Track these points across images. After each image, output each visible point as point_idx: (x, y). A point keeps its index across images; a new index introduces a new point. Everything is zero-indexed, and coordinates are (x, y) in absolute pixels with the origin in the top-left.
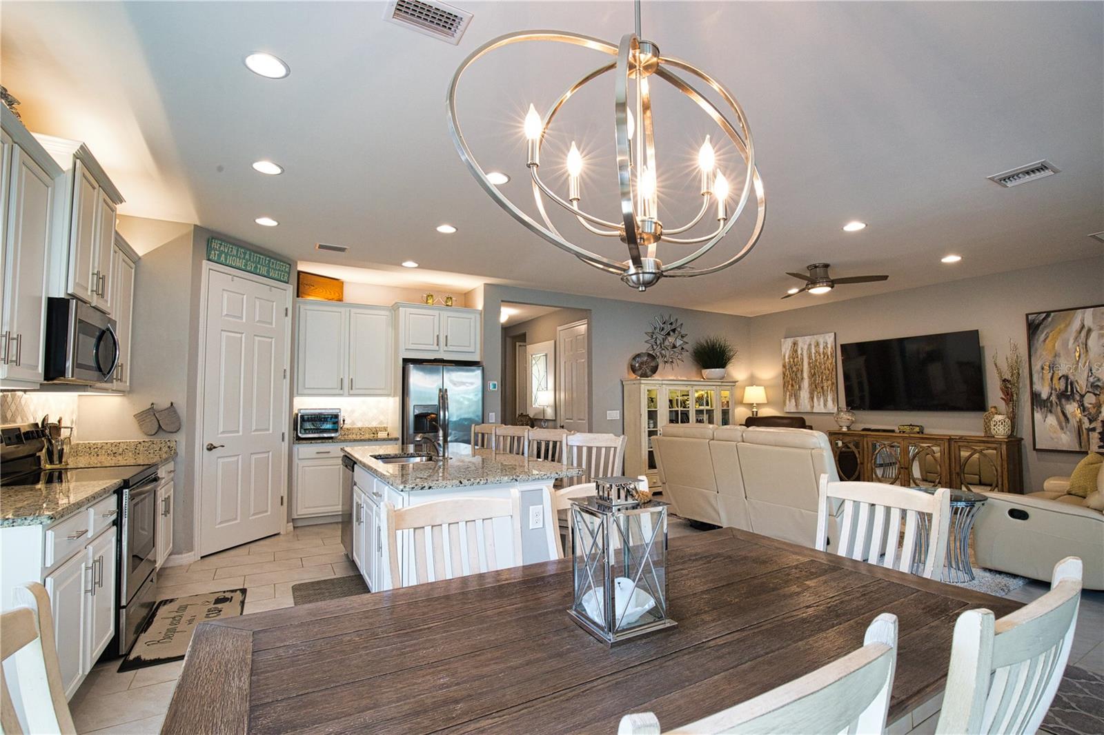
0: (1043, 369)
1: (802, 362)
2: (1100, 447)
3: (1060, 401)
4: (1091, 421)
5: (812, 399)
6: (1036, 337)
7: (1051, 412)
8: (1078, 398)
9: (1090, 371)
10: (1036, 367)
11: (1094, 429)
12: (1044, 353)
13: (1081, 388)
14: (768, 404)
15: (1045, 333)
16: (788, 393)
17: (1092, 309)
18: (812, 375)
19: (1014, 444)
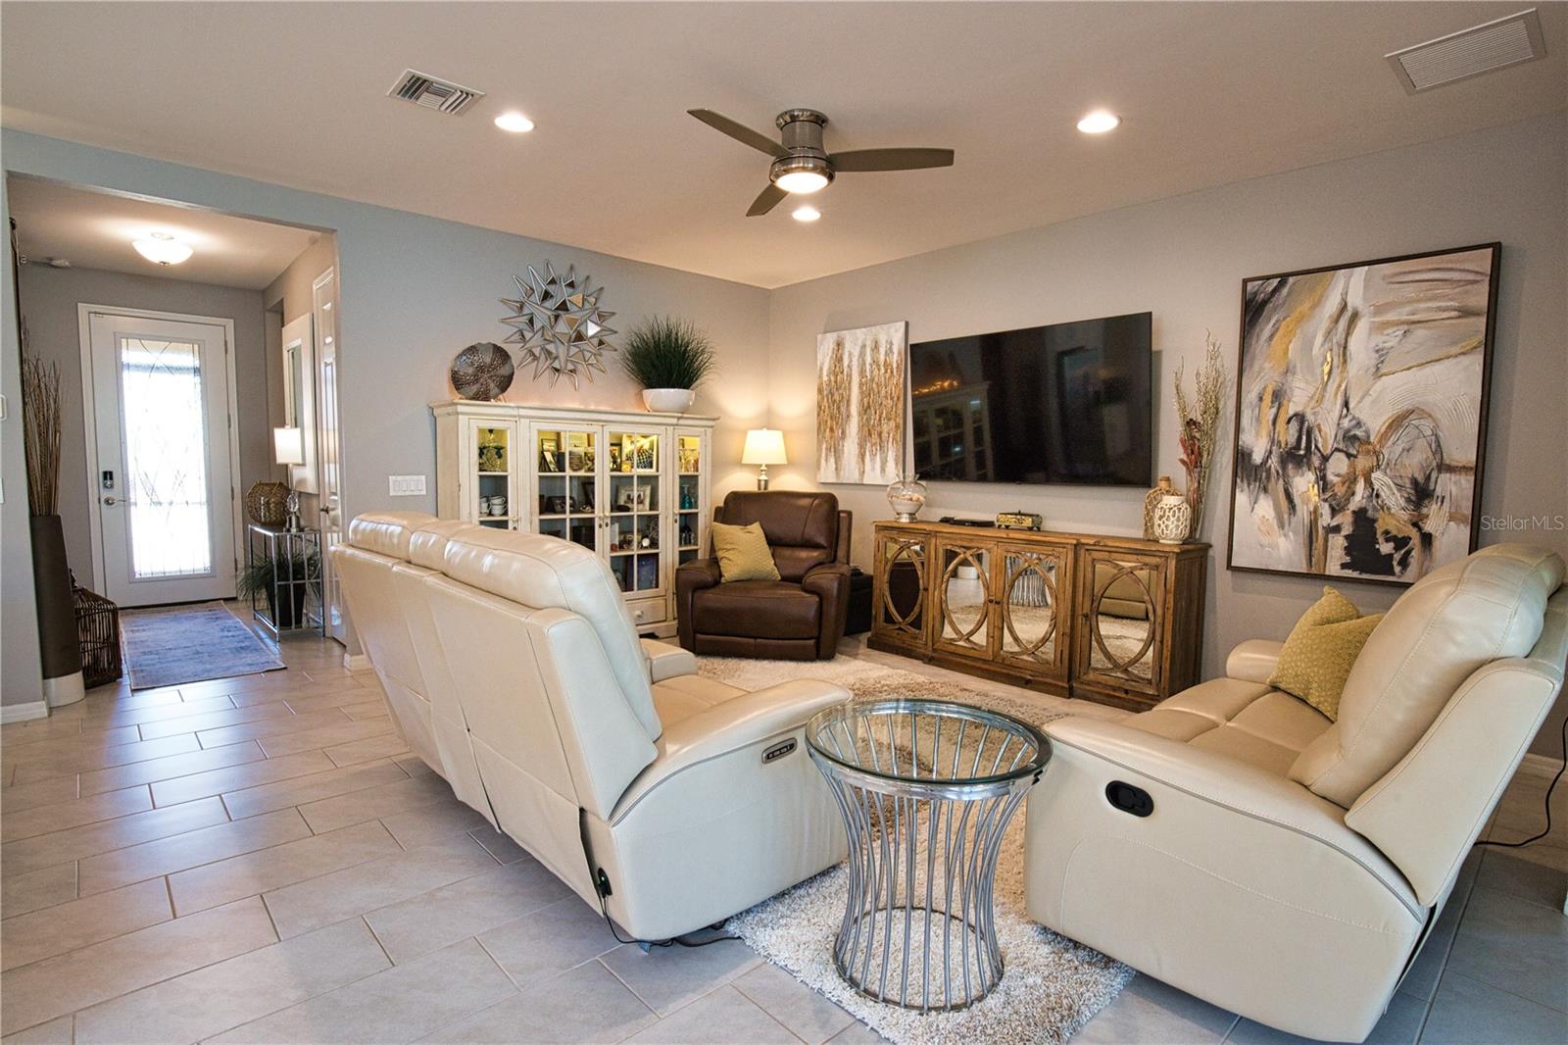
0: (1261, 399)
1: (850, 383)
2: (1344, 566)
3: (1284, 468)
4: (1334, 512)
5: (862, 456)
6: (1257, 329)
7: (1265, 490)
8: (1316, 461)
9: (1346, 404)
10: (1250, 397)
11: (1337, 529)
12: (1267, 365)
13: (1325, 441)
14: (791, 464)
15: (1273, 321)
16: (824, 446)
17: (1366, 268)
18: (865, 409)
19: (1194, 555)
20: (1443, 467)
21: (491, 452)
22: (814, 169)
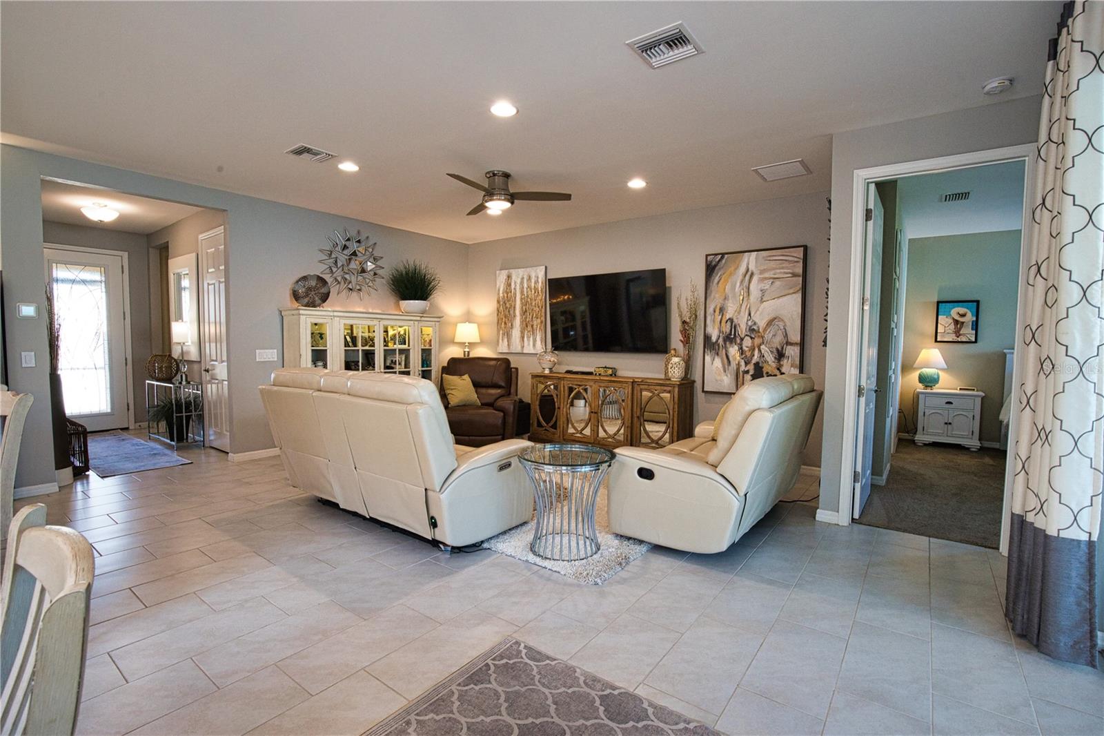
0: (715, 311)
1: (515, 298)
3: (725, 344)
4: (746, 364)
5: (523, 338)
6: (713, 278)
7: (718, 354)
8: (738, 341)
9: (750, 315)
10: (710, 310)
11: (747, 372)
12: (717, 296)
13: (742, 332)
14: (482, 342)
15: (719, 275)
16: (501, 332)
17: (756, 253)
18: (524, 312)
19: (687, 388)
20: (788, 343)
21: (318, 336)
22: (504, 200)
